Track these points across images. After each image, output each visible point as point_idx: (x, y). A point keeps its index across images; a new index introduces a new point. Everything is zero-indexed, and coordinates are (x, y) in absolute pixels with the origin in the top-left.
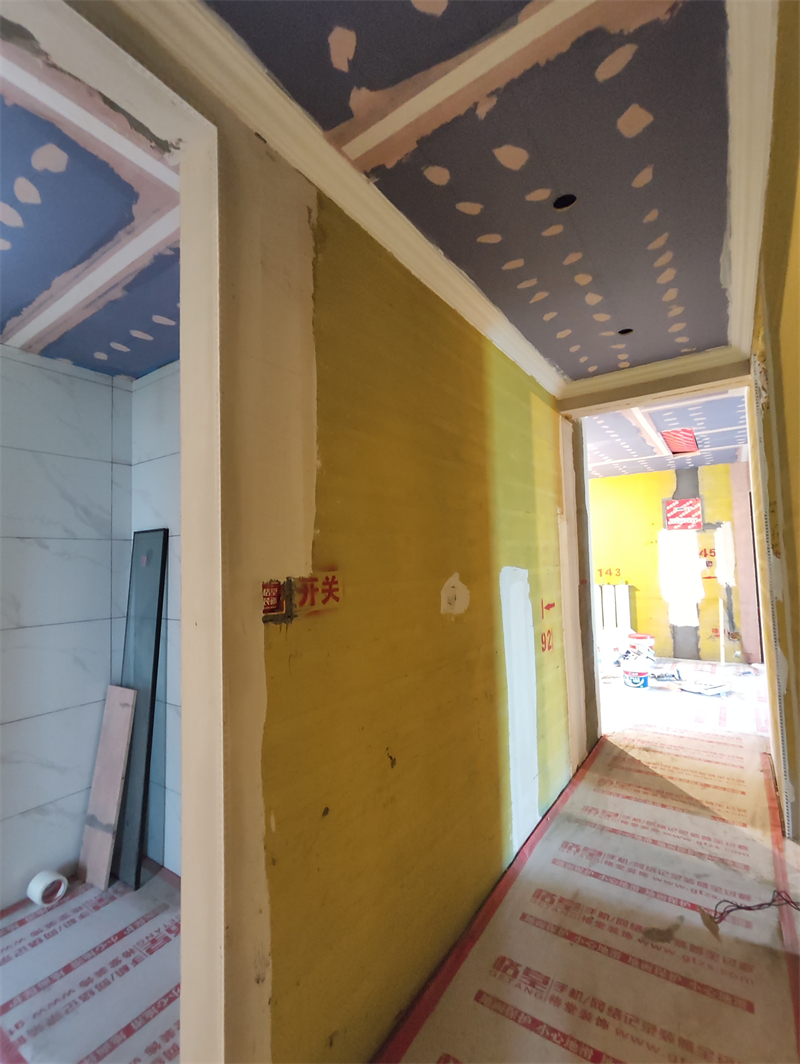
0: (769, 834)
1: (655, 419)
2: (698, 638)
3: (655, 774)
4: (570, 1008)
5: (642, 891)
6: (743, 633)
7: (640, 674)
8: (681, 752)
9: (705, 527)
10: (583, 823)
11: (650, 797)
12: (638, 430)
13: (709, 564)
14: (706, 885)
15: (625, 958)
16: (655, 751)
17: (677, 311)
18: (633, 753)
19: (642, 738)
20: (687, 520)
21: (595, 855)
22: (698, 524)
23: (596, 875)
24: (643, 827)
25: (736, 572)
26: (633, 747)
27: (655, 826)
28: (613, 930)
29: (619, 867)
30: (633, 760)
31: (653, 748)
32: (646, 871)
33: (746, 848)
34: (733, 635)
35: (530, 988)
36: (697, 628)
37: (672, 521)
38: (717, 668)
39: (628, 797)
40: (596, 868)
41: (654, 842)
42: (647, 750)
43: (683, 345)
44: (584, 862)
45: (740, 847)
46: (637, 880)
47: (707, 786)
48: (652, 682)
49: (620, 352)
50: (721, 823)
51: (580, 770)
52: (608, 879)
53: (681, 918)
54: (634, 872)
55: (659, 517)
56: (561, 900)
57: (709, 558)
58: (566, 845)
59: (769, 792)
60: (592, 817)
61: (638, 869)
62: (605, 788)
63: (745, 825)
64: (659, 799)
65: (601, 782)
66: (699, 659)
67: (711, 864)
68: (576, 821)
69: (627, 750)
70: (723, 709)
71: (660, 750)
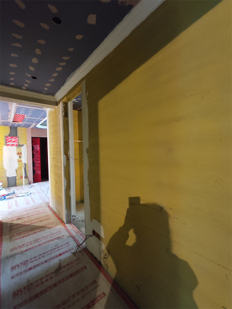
0: (62, 225)
1: (18, 109)
2: (16, 180)
3: (26, 225)
7: (3, 195)
8: (29, 215)
9: (19, 146)
10: (13, 256)
11: (30, 233)
13: (20, 157)
14: (59, 247)
16: (22, 218)
17: (52, 80)
18: (15, 222)
19: (15, 216)
20: (13, 143)
21: (25, 263)
22: (17, 145)
23: (30, 269)
24: (34, 243)
25: (27, 159)
26: (14, 220)
27: (36, 240)
30: (16, 224)
31: (20, 217)
33: (60, 231)
34: (26, 177)
36: (16, 177)
37: (8, 143)
39: (23, 237)
40: (29, 267)
41: (40, 245)
42: (19, 219)
44: (24, 268)
46: (43, 260)
47: (42, 221)
48: (7, 197)
50: (51, 229)
52: (35, 267)
53: (60, 260)
54: (40, 258)
56: (25, 288)
57: (20, 155)
58: (13, 268)
59: (55, 215)
60: (16, 251)
61: (41, 256)
62: (13, 239)
63: (56, 226)
65: (11, 238)
66: (16, 186)
67: (56, 241)
68: (11, 256)
69: (12, 222)
70: (32, 198)
71: (23, 217)
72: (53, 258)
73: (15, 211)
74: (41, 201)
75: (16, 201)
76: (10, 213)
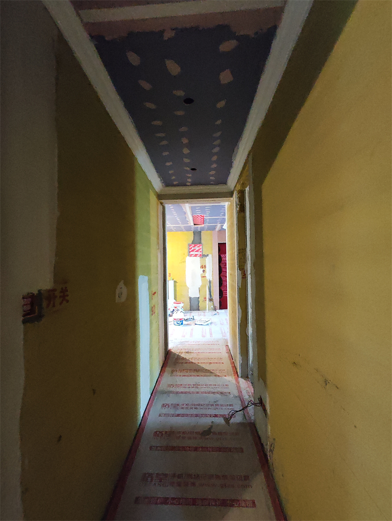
0: (234, 377)
1: (192, 209)
2: (199, 302)
3: (192, 363)
4: (179, 485)
5: (197, 416)
6: (213, 299)
7: (180, 319)
8: (200, 351)
9: (203, 256)
10: (168, 393)
11: (193, 374)
12: (185, 213)
13: (204, 271)
14: (218, 405)
15: (196, 449)
16: (191, 353)
17: (214, 166)
18: (183, 355)
19: (184, 348)
20: (196, 253)
21: (176, 406)
22: (201, 255)
23: (178, 415)
24: (192, 387)
25: (212, 274)
26: (182, 353)
27: (196, 385)
28: (190, 438)
29: (187, 408)
30: (183, 358)
31: (189, 351)
32: (196, 406)
33: (228, 385)
34: (211, 300)
35: (160, 483)
36: (199, 298)
37: (191, 253)
38: (206, 314)
39: (184, 376)
40: (177, 413)
41: (198, 393)
42: (187, 352)
43: (212, 180)
44: (172, 411)
45: (226, 385)
46: (194, 412)
47: (211, 363)
48: (184, 322)
49: (189, 177)
50: (218, 377)
51: (163, 368)
52: (183, 415)
53: (212, 422)
54: (192, 408)
55: (186, 251)
56: (166, 432)
57: (204, 269)
58: (164, 406)
59: (230, 360)
60: (171, 389)
61: (193, 407)
62: (174, 373)
63: (225, 376)
64: (195, 374)
65: (172, 371)
66: (199, 310)
67: (218, 396)
68: (166, 393)
69: (180, 354)
70: (210, 330)
71: (192, 351)
72: (206, 415)
73: (187, 342)
74: (219, 336)
75: (192, 330)
76: (182, 343)
